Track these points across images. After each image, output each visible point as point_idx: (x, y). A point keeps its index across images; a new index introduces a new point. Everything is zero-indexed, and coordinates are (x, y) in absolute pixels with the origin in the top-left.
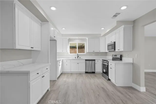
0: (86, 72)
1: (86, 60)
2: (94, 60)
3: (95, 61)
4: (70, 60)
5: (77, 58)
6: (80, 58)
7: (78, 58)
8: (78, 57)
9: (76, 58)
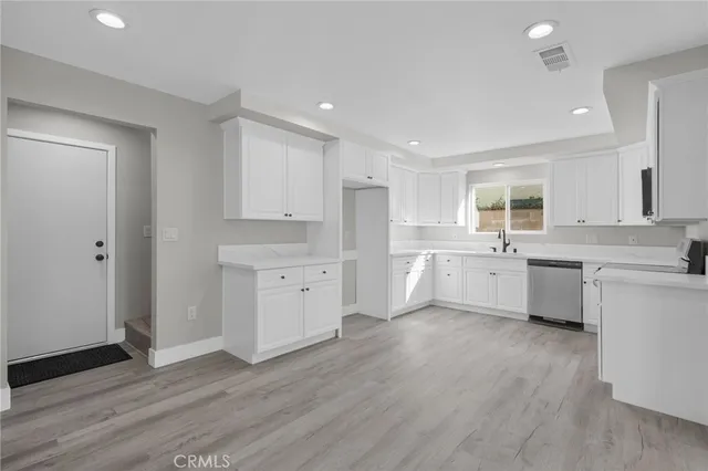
0: (535, 319)
1: (532, 262)
2: (578, 265)
3: (581, 267)
4: (462, 255)
5: (500, 251)
6: (515, 251)
7: (505, 250)
8: (506, 245)
9: (495, 249)
